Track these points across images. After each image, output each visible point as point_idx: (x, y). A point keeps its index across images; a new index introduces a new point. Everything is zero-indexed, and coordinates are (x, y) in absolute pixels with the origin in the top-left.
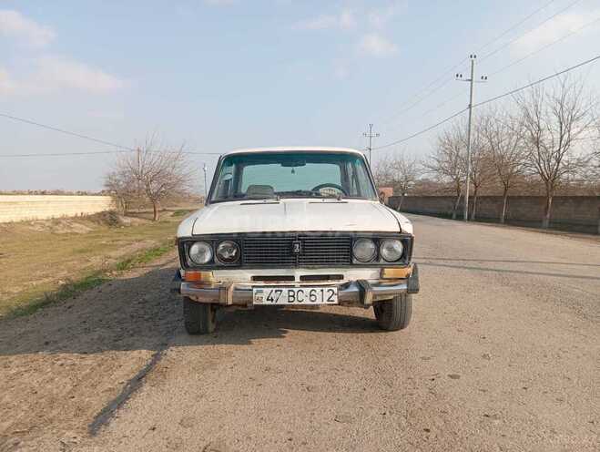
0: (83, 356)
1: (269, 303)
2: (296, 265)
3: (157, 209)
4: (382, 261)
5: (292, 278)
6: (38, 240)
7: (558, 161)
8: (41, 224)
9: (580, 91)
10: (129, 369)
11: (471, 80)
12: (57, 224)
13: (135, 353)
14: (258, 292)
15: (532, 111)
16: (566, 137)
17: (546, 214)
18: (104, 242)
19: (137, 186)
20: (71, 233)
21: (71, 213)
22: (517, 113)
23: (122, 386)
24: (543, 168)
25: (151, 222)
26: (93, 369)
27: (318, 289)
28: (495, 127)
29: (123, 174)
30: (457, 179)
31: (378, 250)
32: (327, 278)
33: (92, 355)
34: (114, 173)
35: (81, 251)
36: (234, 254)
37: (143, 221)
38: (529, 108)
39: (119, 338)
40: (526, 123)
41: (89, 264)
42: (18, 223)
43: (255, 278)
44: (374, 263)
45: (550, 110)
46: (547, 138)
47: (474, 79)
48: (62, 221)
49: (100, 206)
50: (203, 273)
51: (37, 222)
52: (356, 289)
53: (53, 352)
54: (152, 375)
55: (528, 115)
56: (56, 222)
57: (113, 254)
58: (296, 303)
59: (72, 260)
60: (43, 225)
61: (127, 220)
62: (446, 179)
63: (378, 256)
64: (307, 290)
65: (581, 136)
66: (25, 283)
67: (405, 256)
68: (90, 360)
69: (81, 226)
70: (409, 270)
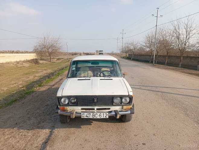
0: (28, 131)
1: (86, 117)
2: (95, 105)
3: (51, 58)
4: (123, 104)
5: (94, 109)
6: (12, 69)
7: (185, 45)
8: (12, 63)
9: (193, 22)
10: (42, 138)
11: (157, 17)
12: (18, 63)
13: (44, 130)
14: (83, 114)
15: (177, 27)
16: (188, 36)
17: (180, 62)
18: (34, 70)
19: (44, 50)
20: (23, 67)
21: (23, 60)
22: (172, 28)
23: (41, 145)
24: (180, 47)
25: (49, 63)
26: (31, 137)
27: (102, 114)
28: (164, 32)
29: (40, 46)
30: (151, 50)
31: (121, 100)
32: (105, 109)
33: (31, 131)
34: (37, 46)
35: (26, 74)
36: (75, 101)
37: (47, 62)
38: (176, 26)
39: (39, 123)
40: (175, 32)
41: (29, 79)
42: (5, 63)
43: (82, 109)
44: (120, 105)
45: (183, 27)
46: (182, 37)
47: (158, 16)
48: (20, 62)
49: (32, 57)
50: (66, 107)
51: (11, 63)
52: (114, 113)
53: (19, 129)
54: (49, 142)
55: (175, 29)
56: (18, 62)
57: (37, 75)
58: (95, 118)
59: (24, 77)
60: (13, 64)
61: (41, 62)
62: (148, 49)
63: (121, 102)
64: (99, 114)
65: (193, 36)
66: (8, 86)
67: (130, 102)
68: (30, 133)
69: (26, 64)
70: (131, 106)
